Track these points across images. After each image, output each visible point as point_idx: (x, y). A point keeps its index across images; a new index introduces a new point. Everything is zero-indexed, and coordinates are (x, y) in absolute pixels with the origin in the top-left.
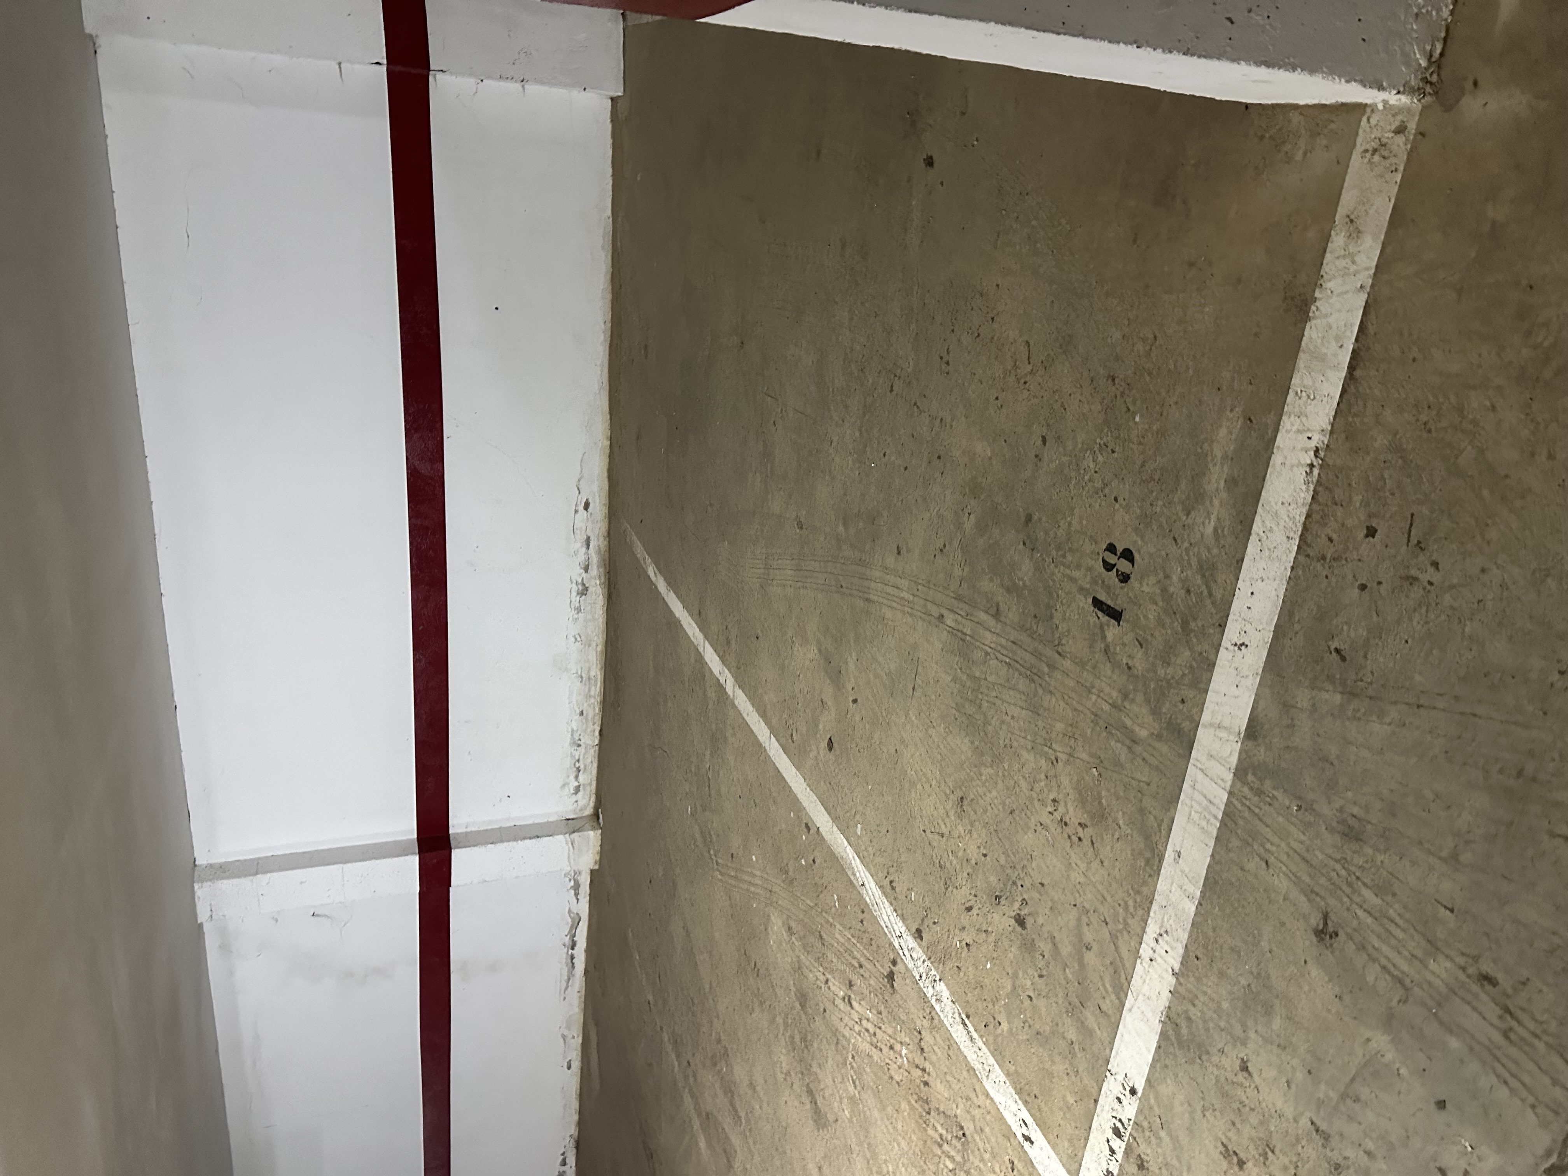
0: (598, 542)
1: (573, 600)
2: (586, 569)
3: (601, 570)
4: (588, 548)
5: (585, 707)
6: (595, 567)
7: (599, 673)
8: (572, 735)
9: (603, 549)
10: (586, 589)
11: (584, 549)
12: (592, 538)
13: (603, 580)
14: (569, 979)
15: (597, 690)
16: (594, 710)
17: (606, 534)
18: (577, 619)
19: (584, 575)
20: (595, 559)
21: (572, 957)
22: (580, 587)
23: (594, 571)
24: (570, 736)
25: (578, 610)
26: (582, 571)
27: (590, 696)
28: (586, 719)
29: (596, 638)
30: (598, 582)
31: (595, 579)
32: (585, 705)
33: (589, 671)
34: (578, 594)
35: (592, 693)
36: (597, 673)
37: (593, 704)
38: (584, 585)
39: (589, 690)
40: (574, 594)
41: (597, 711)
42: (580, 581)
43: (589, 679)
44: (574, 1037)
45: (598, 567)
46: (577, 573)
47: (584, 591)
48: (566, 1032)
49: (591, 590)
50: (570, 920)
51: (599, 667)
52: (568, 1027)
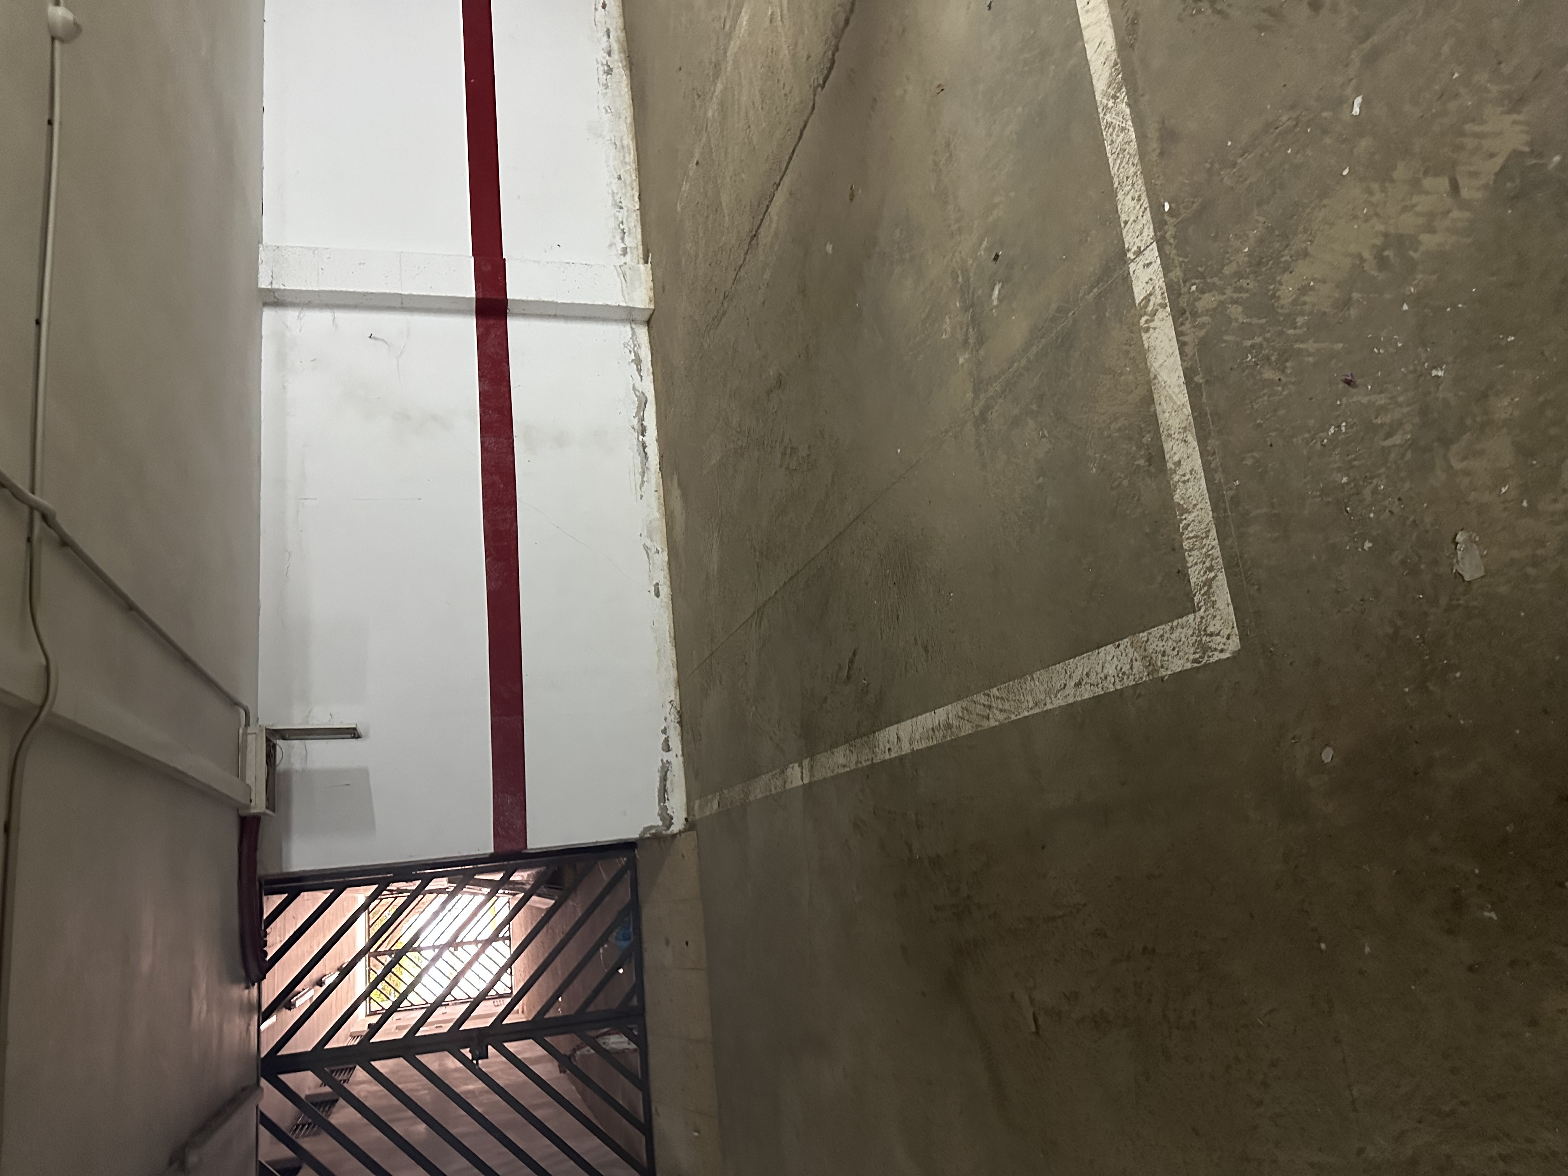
0: (617, 33)
1: (601, 77)
2: (609, 54)
3: (622, 55)
4: (609, 37)
5: (622, 172)
6: (616, 52)
7: (631, 143)
8: (613, 197)
9: (622, 39)
10: (611, 70)
11: (605, 39)
12: (611, 30)
13: (624, 63)
14: (644, 473)
15: (631, 157)
16: (631, 176)
17: (622, 28)
18: (606, 93)
19: (607, 58)
20: (615, 47)
21: (644, 446)
22: (606, 68)
23: (616, 56)
24: (611, 197)
25: (607, 87)
26: (606, 55)
27: (626, 163)
28: (625, 184)
29: (624, 112)
30: (621, 65)
31: (617, 61)
32: (622, 170)
33: (622, 140)
34: (604, 73)
35: (627, 160)
36: (629, 141)
37: (630, 170)
38: (608, 66)
39: (624, 157)
40: (601, 73)
41: (634, 177)
42: (605, 62)
43: (623, 146)
44: (658, 552)
45: (620, 53)
46: (602, 56)
47: (609, 71)
48: (649, 543)
49: (615, 71)
50: (636, 399)
51: (630, 137)
52: (650, 536)
